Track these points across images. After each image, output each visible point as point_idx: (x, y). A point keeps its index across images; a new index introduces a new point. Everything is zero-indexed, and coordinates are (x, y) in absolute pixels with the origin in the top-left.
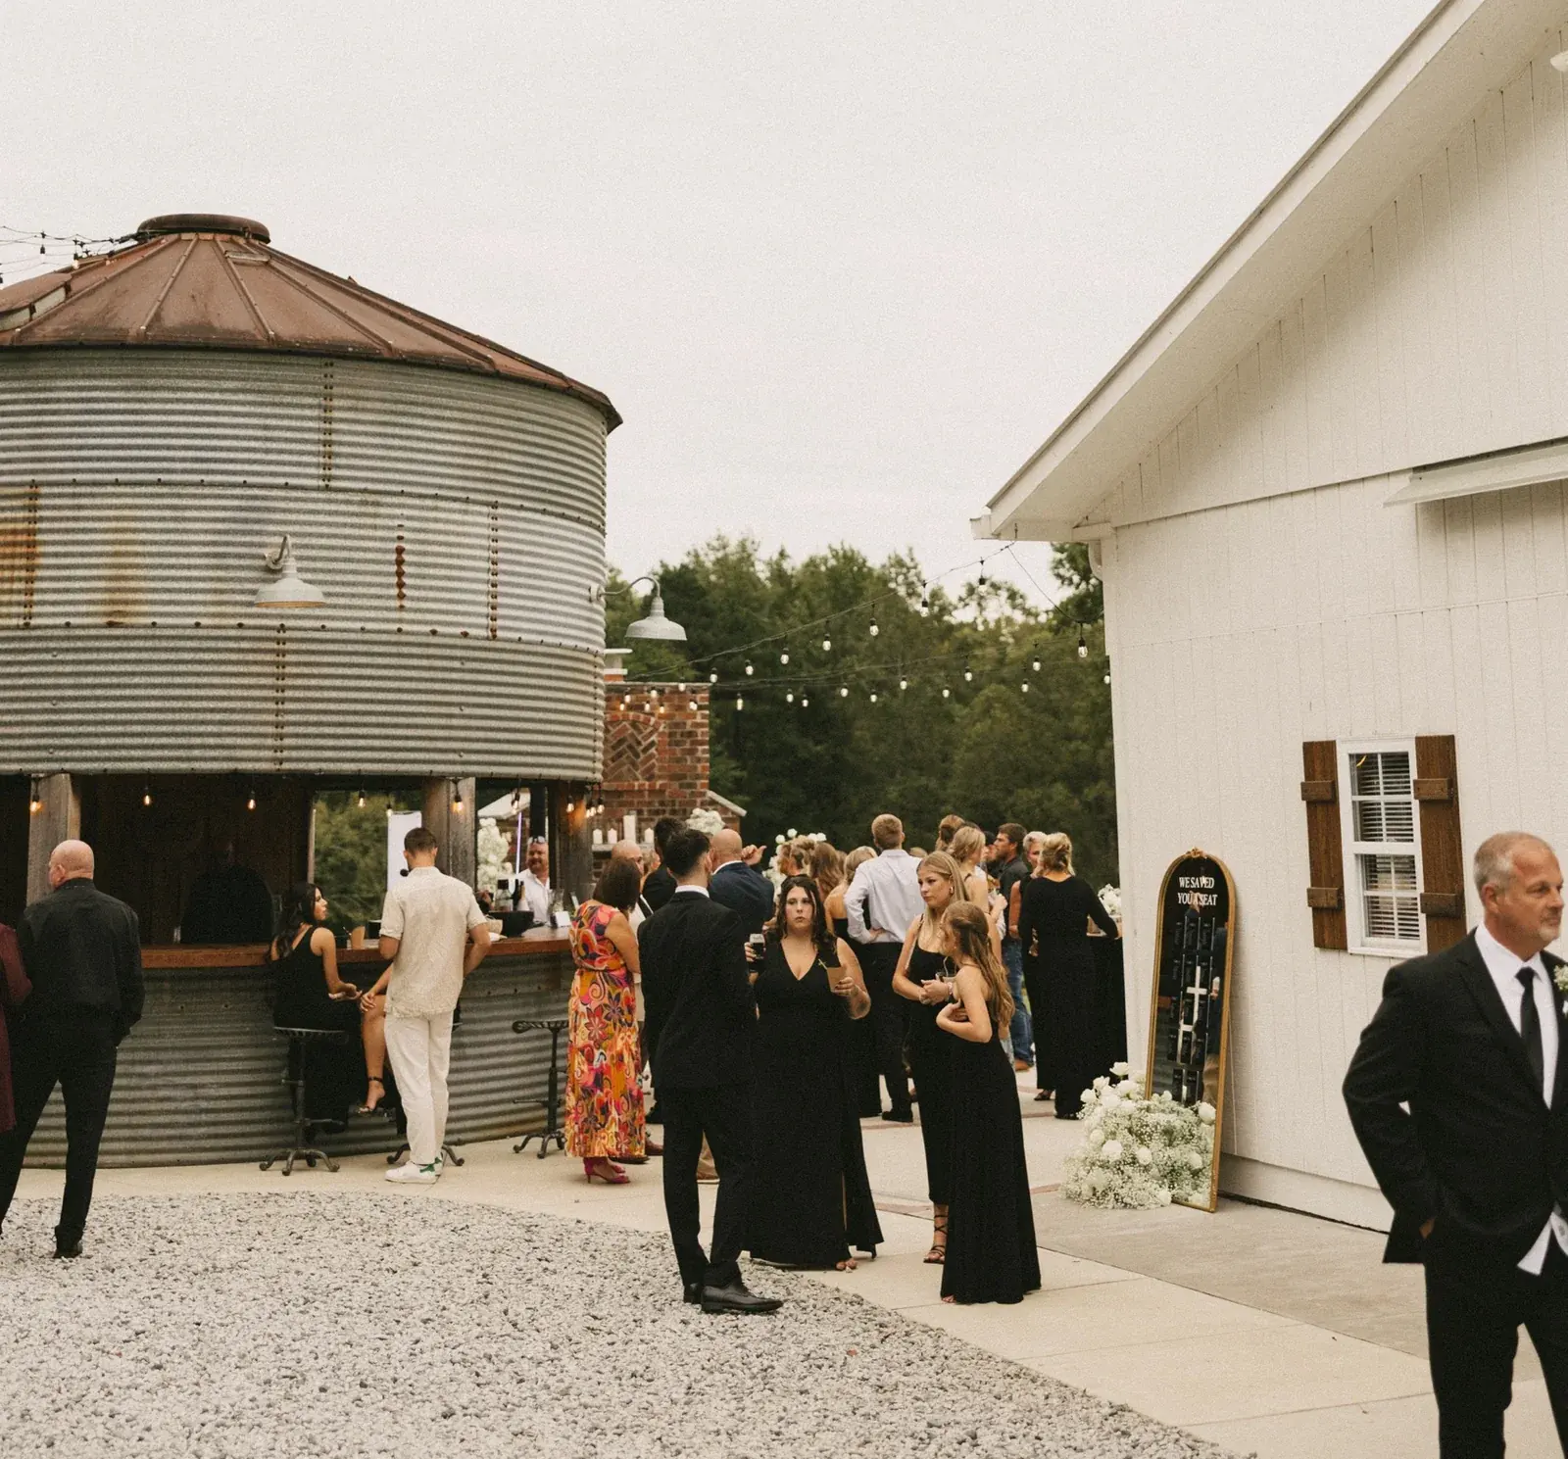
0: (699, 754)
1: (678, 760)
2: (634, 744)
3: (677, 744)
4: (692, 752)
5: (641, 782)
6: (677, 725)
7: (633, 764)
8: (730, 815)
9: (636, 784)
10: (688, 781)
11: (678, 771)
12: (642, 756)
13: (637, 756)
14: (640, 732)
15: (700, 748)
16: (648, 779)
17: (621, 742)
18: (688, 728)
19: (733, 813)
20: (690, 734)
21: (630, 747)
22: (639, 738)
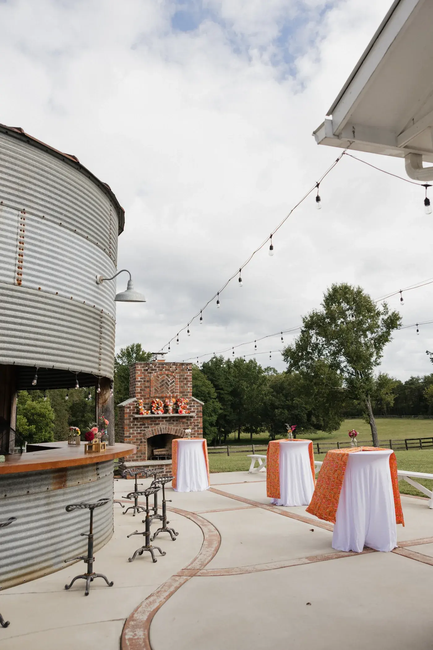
0: (189, 385)
1: (182, 387)
2: (168, 382)
3: (182, 382)
4: (186, 384)
5: (170, 394)
6: (182, 376)
7: (167, 388)
8: (199, 405)
9: (168, 394)
10: (185, 393)
11: (182, 390)
12: (170, 386)
13: (169, 386)
14: (169, 378)
15: (189, 383)
16: (172, 393)
17: (163, 381)
18: (185, 377)
19: (200, 404)
20: (186, 378)
21: (166, 383)
22: (169, 380)
